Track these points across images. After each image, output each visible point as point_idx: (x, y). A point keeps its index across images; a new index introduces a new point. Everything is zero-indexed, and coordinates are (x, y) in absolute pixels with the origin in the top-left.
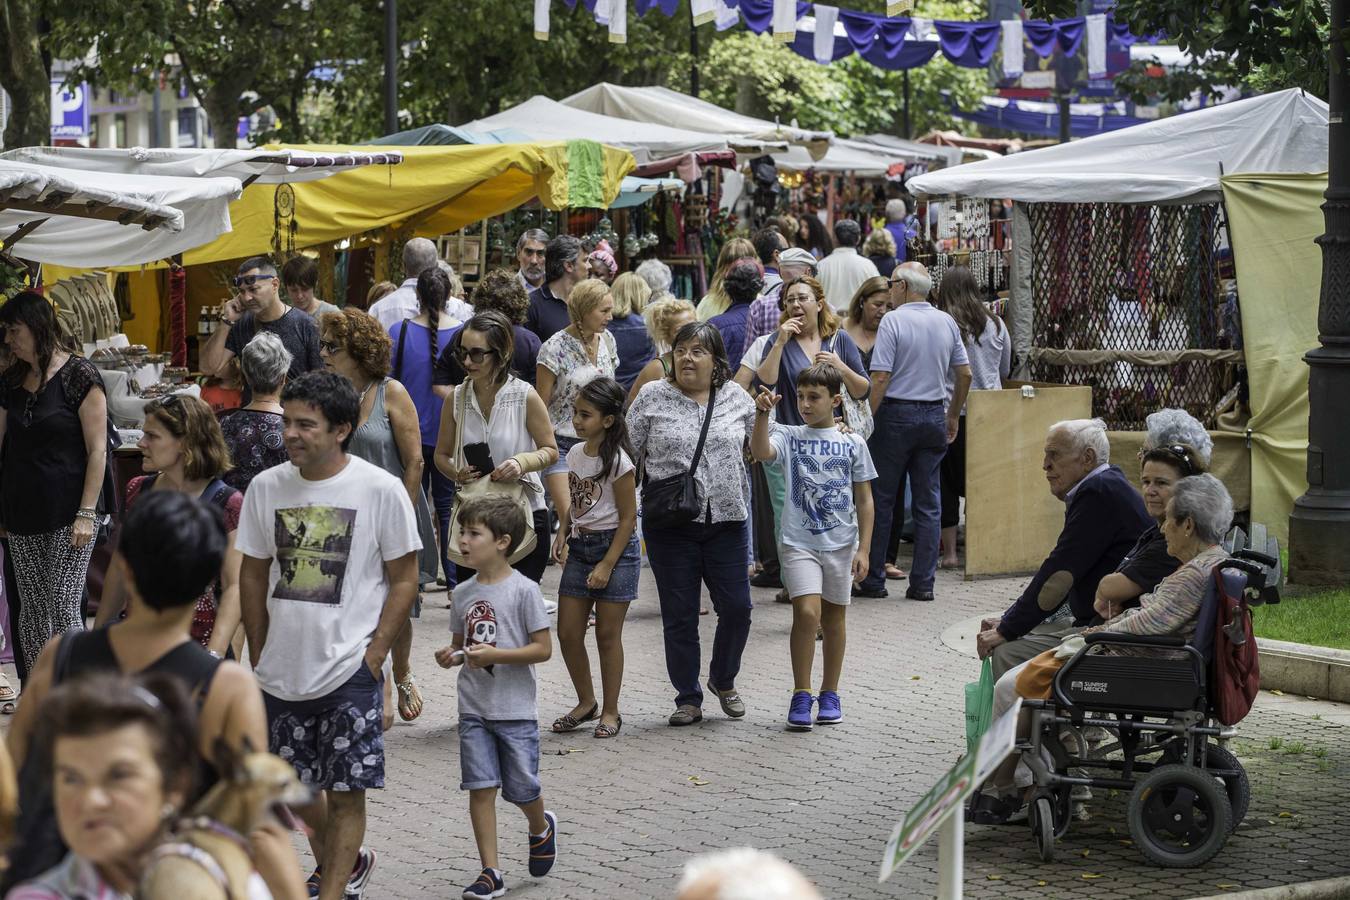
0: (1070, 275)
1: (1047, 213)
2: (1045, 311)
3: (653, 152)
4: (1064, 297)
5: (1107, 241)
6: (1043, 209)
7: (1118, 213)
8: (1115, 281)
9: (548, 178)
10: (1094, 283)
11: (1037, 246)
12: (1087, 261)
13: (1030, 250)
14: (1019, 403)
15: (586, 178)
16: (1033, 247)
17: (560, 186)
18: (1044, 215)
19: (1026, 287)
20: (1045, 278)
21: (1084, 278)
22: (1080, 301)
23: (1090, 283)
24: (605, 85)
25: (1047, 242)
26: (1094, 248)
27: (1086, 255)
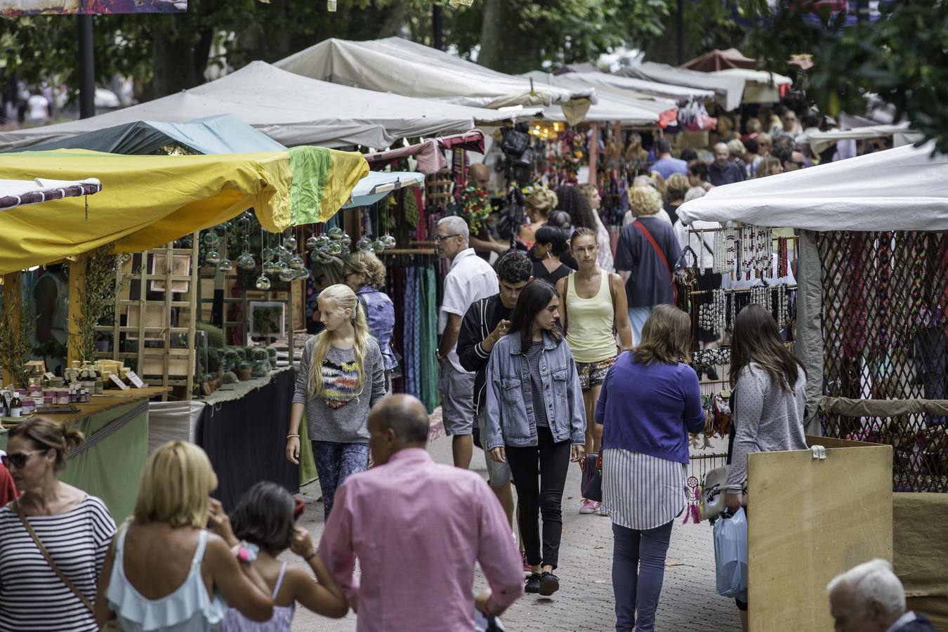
0: (865, 313)
1: (839, 242)
2: (837, 355)
3: (388, 130)
4: (860, 337)
5: (909, 274)
6: (834, 237)
7: (921, 242)
8: (919, 320)
9: (269, 198)
10: (894, 322)
11: (827, 280)
12: (886, 297)
13: (820, 285)
14: (809, 465)
15: (310, 191)
16: (823, 282)
17: (283, 204)
18: (835, 245)
19: (814, 328)
20: (837, 316)
21: (882, 317)
22: (877, 342)
23: (890, 322)
24: (334, 40)
25: (839, 276)
26: (893, 282)
27: (884, 290)
